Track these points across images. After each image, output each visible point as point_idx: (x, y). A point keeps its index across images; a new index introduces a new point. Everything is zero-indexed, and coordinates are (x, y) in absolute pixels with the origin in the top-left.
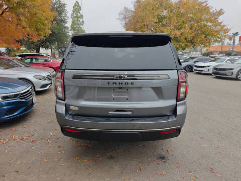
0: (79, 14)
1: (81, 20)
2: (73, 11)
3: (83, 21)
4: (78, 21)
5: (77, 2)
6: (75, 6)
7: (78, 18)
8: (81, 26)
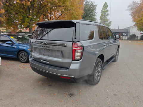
0: (106, 10)
1: (107, 13)
2: (103, 8)
3: (108, 14)
4: (105, 14)
5: (106, 3)
6: (104, 5)
7: (105, 12)
8: (106, 17)
